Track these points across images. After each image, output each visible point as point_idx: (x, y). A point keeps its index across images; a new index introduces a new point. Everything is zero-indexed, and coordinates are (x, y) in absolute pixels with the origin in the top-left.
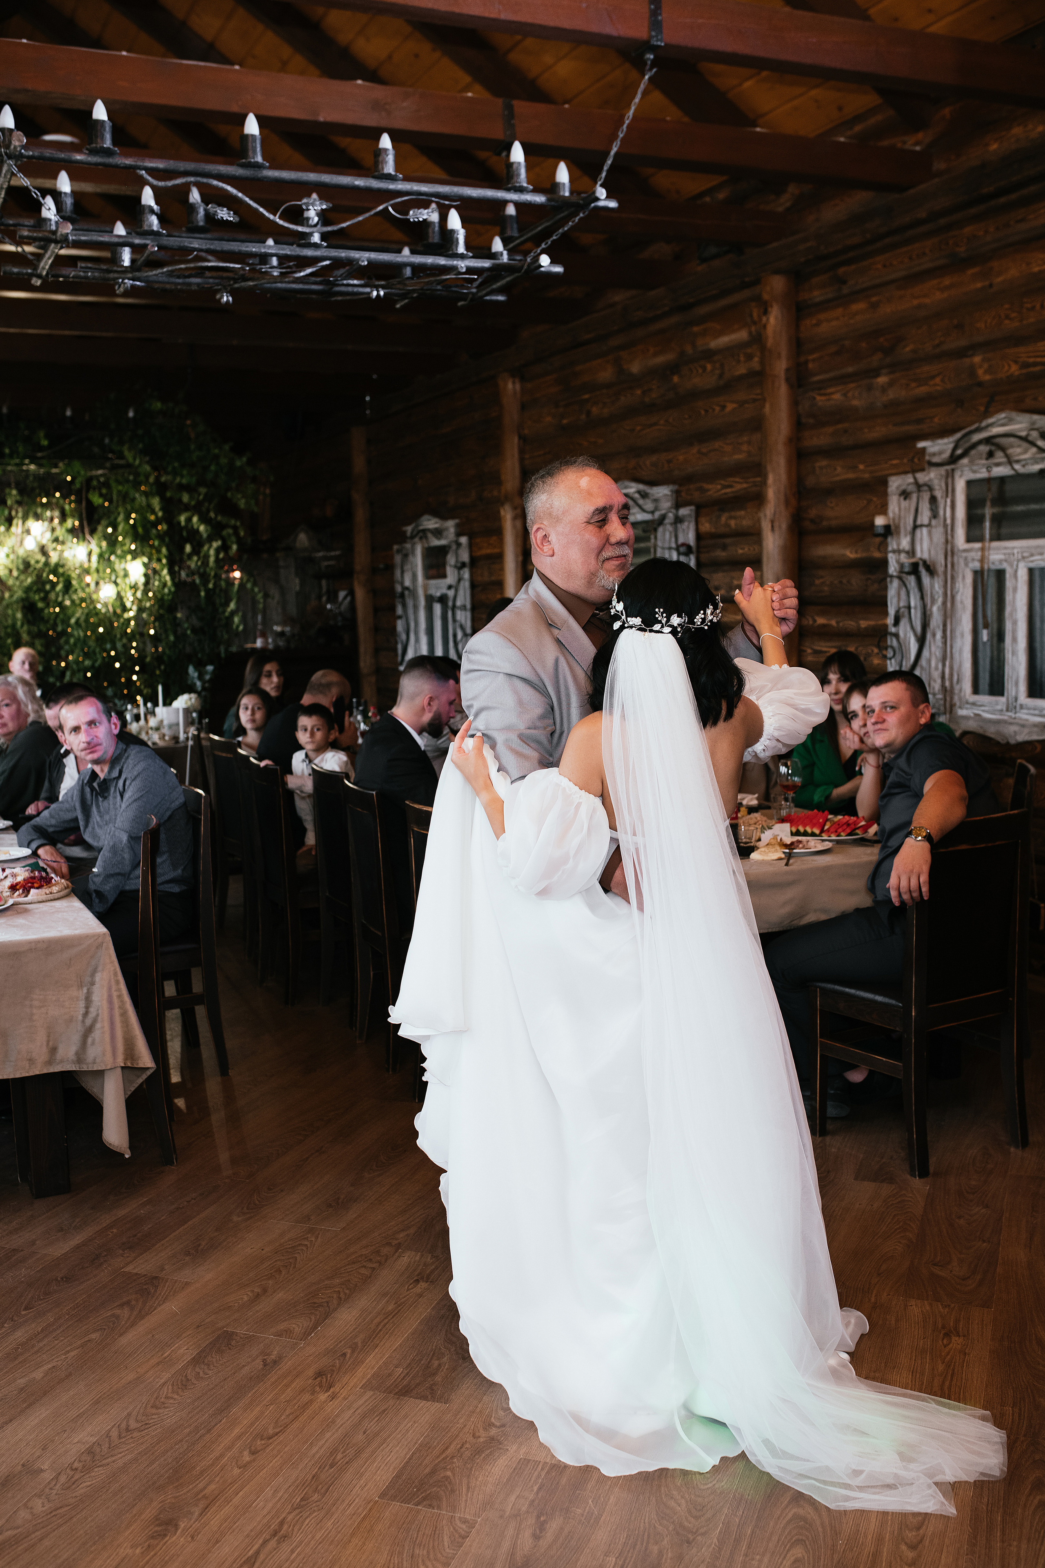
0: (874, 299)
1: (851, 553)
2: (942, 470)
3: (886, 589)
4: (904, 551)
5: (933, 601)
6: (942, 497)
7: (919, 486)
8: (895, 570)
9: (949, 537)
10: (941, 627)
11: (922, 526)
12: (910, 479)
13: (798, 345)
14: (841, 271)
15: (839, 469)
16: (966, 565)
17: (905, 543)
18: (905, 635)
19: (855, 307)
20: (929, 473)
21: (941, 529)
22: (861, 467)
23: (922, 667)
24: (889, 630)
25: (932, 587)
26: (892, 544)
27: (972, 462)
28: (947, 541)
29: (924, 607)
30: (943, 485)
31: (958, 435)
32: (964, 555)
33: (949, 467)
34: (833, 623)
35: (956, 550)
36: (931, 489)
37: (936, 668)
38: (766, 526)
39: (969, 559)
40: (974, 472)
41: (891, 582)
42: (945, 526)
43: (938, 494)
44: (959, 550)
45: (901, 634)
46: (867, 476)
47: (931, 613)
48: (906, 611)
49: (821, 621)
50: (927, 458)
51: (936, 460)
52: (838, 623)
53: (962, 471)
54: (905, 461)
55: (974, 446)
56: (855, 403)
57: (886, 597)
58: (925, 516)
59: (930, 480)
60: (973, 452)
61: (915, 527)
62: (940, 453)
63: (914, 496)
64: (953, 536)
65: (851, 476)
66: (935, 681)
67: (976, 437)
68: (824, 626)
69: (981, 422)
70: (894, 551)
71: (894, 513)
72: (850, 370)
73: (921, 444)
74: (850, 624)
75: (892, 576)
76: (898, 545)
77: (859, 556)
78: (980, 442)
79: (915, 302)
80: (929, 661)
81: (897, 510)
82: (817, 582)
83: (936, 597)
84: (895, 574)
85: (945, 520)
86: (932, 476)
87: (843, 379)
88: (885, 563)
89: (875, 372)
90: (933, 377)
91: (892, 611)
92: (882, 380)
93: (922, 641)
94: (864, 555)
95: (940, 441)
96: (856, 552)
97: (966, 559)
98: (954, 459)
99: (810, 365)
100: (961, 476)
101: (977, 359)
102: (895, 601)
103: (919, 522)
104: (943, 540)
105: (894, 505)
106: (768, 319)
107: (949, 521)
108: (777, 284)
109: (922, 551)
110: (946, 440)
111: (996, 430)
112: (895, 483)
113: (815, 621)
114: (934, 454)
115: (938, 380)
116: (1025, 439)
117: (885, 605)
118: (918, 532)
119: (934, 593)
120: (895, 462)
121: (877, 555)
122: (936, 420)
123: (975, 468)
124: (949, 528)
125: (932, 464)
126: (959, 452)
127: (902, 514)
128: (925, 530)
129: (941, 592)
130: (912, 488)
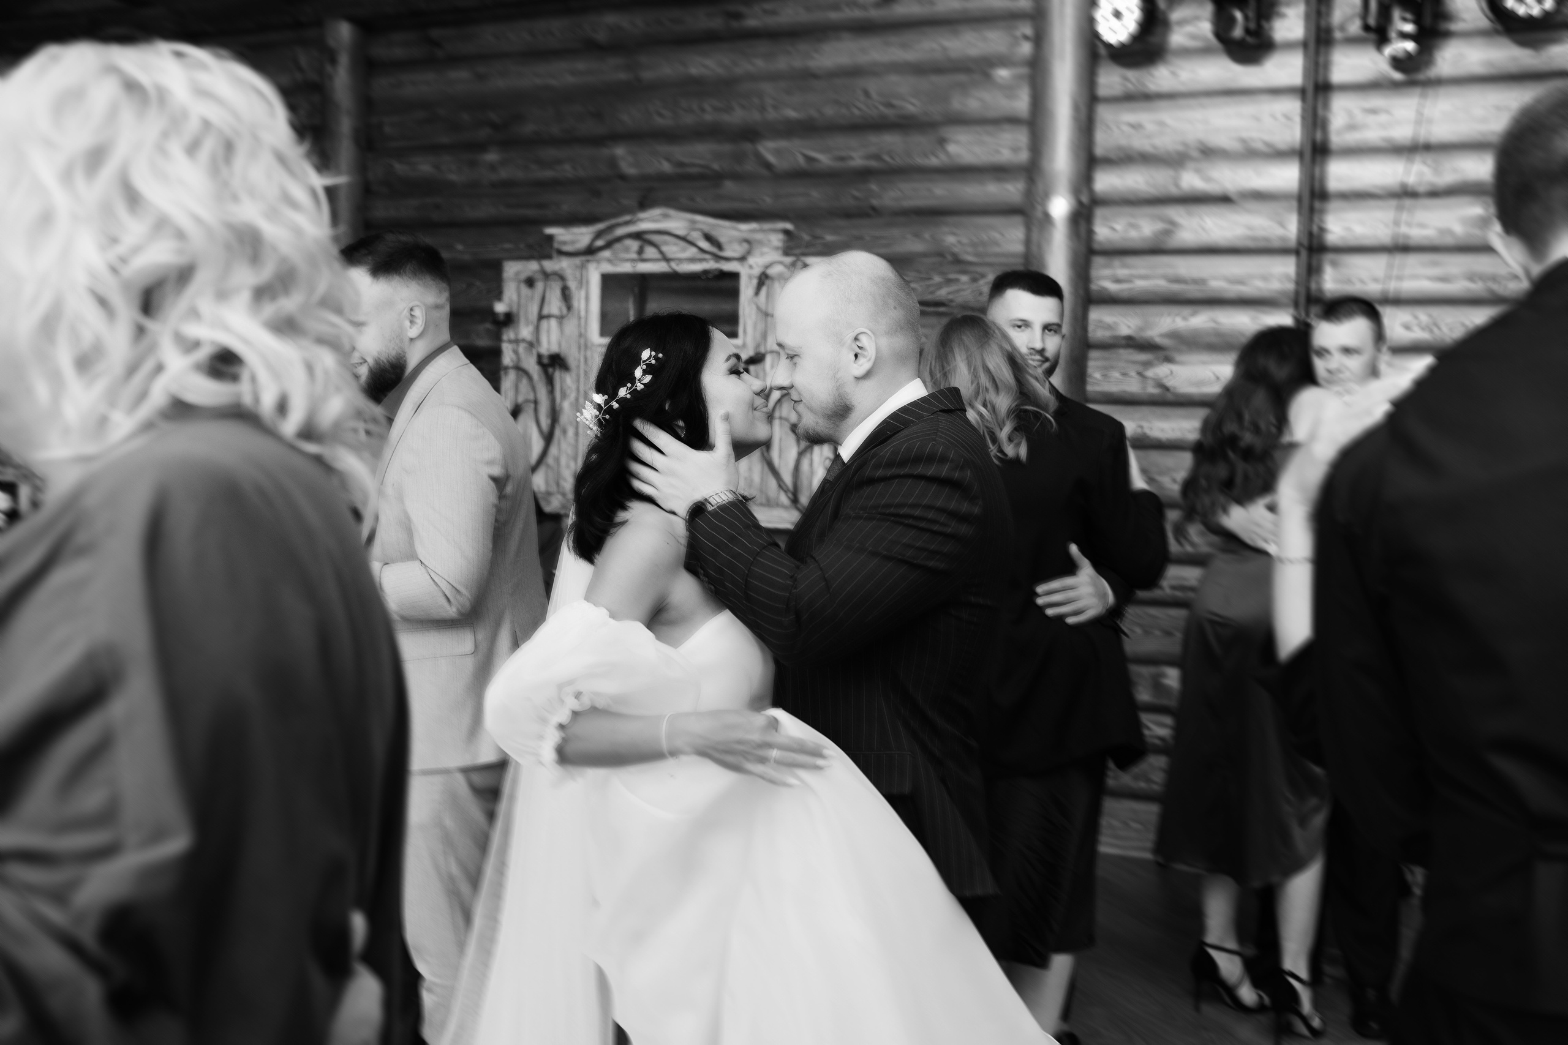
0: (480, 69)
2: (577, 261)
4: (524, 340)
6: (575, 288)
7: (546, 275)
8: (512, 361)
9: (582, 331)
11: (549, 317)
12: (533, 266)
13: (367, 104)
14: (435, 32)
17: (525, 332)
19: (453, 74)
20: (558, 262)
21: (572, 322)
22: (460, 247)
23: (548, 466)
25: (562, 381)
26: (508, 334)
27: (614, 255)
28: (580, 335)
29: (553, 401)
30: (578, 275)
31: (600, 226)
33: (583, 258)
35: (589, 344)
36: (562, 278)
37: (568, 466)
40: (615, 265)
41: (506, 374)
42: (579, 318)
43: (572, 285)
44: (593, 345)
46: (467, 257)
47: (561, 408)
48: (532, 406)
50: (556, 246)
51: (567, 248)
53: (599, 263)
55: (619, 239)
56: (453, 177)
58: (555, 305)
59: (562, 269)
60: (617, 246)
61: (541, 317)
62: (573, 242)
63: (540, 286)
64: (586, 329)
66: (565, 480)
67: (620, 231)
70: (510, 341)
71: (513, 299)
72: (445, 140)
73: (550, 231)
75: (506, 368)
76: (516, 334)
78: (628, 236)
79: (537, 81)
80: (557, 460)
81: (515, 297)
83: (568, 392)
84: (511, 365)
85: (579, 312)
86: (564, 265)
87: (435, 149)
88: (497, 353)
89: (482, 147)
90: (560, 162)
92: (492, 157)
93: (548, 438)
95: (575, 230)
98: (590, 251)
99: (385, 129)
100: (596, 268)
101: (617, 150)
102: (511, 394)
103: (545, 312)
104: (575, 333)
105: (513, 291)
106: (333, 69)
107: (583, 314)
108: (343, 32)
109: (549, 342)
110: (583, 229)
111: (644, 226)
112: (513, 270)
114: (565, 243)
115: (567, 167)
116: (684, 239)
118: (544, 324)
120: (507, 246)
122: (562, 207)
123: (616, 261)
124: (583, 321)
125: (562, 253)
126: (600, 243)
127: (523, 301)
128: (553, 322)
129: (574, 387)
130: (539, 276)
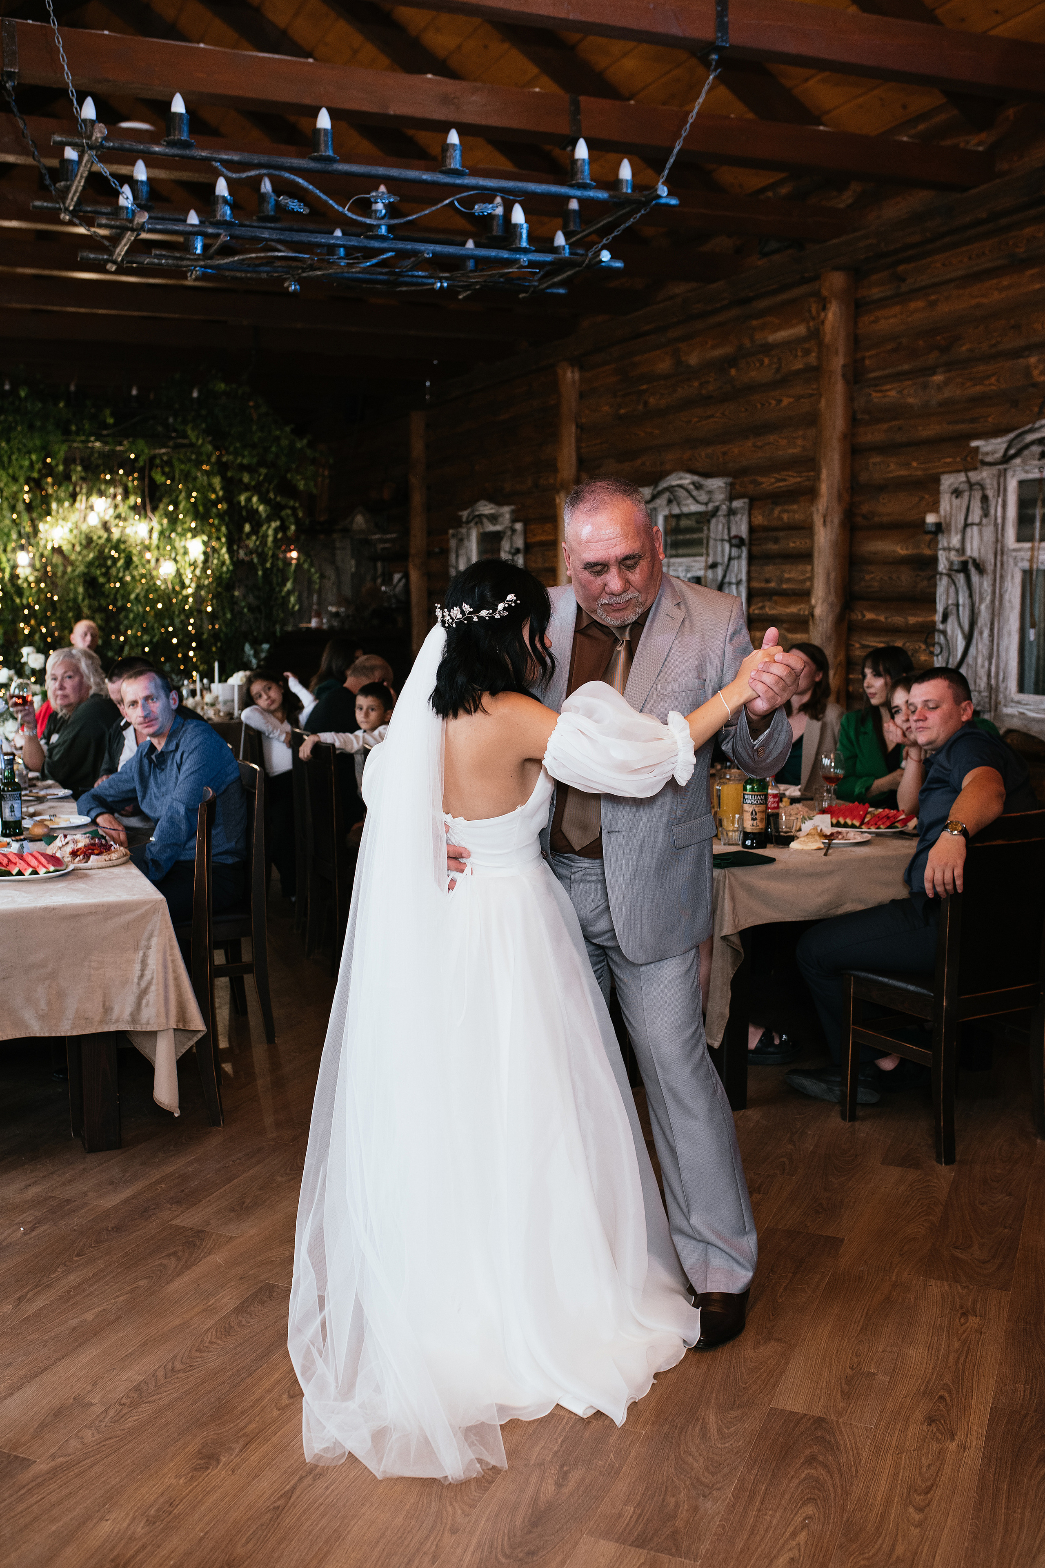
0: (932, 298)
1: (902, 549)
2: (994, 470)
3: (935, 585)
4: (954, 549)
5: (982, 600)
6: (994, 496)
7: (971, 485)
8: (945, 567)
9: (1000, 536)
10: (989, 625)
11: (972, 524)
12: (962, 477)
13: (856, 342)
14: (901, 268)
15: (892, 466)
16: (1016, 564)
17: (955, 541)
18: (953, 632)
19: (913, 305)
20: (981, 472)
21: (991, 528)
22: (915, 464)
23: (968, 664)
24: (937, 627)
25: (981, 585)
26: (943, 542)
27: (1024, 462)
28: (997, 541)
29: (973, 605)
30: (995, 485)
31: (1011, 435)
32: (1014, 554)
33: (1001, 467)
34: (882, 618)
35: (1006, 549)
36: (983, 488)
37: (983, 666)
38: (818, 520)
39: (1019, 558)
40: (1026, 472)
41: (941, 579)
42: (996, 525)
43: (990, 493)
44: (1008, 549)
45: (949, 632)
46: (920, 473)
47: (979, 611)
48: (955, 608)
49: (869, 616)
50: (980, 457)
51: (988, 459)
52: (886, 618)
53: (1014, 471)
54: (958, 459)
55: (1027, 446)
56: (911, 400)
57: (935, 594)
58: (976, 515)
59: (982, 479)
60: (1026, 452)
61: (966, 525)
62: (993, 453)
63: (966, 495)
64: (1003, 536)
65: (904, 473)
66: (981, 678)
67: (1029, 438)
68: (872, 621)
69: (1034, 423)
70: (944, 549)
71: (945, 510)
72: (906, 367)
73: (974, 444)
74: (898, 620)
75: (941, 574)
76: (949, 543)
77: (909, 552)
78: (1033, 443)
79: (973, 302)
80: (976, 659)
81: (948, 508)
82: (867, 577)
83: (985, 595)
84: (944, 571)
85: (996, 519)
86: (984, 475)
87: (899, 377)
88: (935, 560)
89: (932, 370)
90: (989, 377)
91: (940, 608)
92: (938, 378)
93: (969, 639)
94: (914, 552)
95: (994, 441)
96: (907, 549)
97: (1015, 558)
98: (1006, 459)
99: (867, 362)
100: (1013, 476)
101: (1033, 360)
102: (944, 598)
103: (970, 521)
104: (993, 539)
105: (946, 503)
106: (826, 315)
107: (999, 521)
108: (837, 280)
109: (972, 549)
110: (999, 440)
112: (948, 482)
113: (864, 616)
114: (987, 454)
115: (993, 380)
117: (934, 602)
118: (969, 530)
119: (983, 591)
120: (948, 460)
121: (927, 552)
122: (990, 419)
123: (1027, 468)
124: (1000, 527)
125: (984, 463)
126: (1012, 452)
127: (954, 512)
128: (975, 529)
129: (989, 590)
130: (964, 487)
